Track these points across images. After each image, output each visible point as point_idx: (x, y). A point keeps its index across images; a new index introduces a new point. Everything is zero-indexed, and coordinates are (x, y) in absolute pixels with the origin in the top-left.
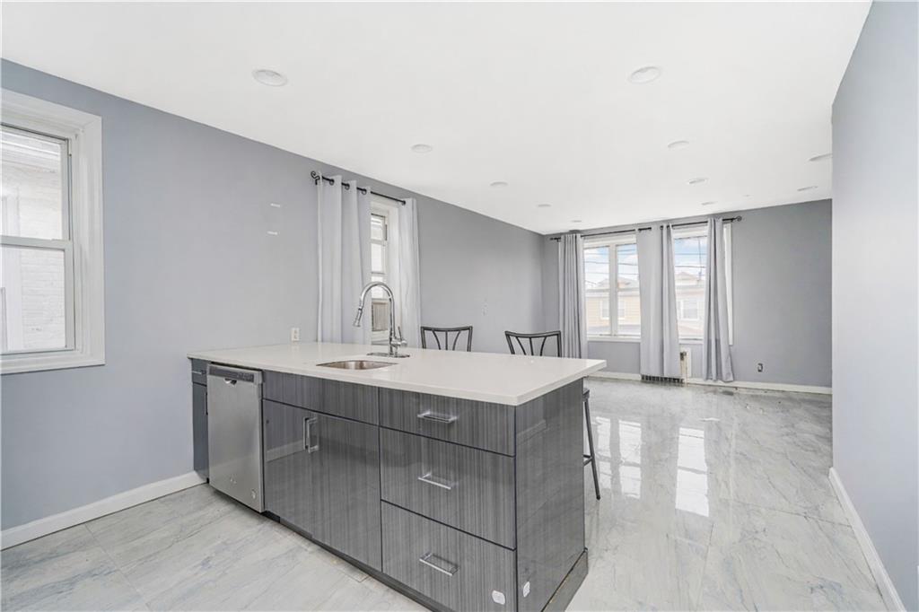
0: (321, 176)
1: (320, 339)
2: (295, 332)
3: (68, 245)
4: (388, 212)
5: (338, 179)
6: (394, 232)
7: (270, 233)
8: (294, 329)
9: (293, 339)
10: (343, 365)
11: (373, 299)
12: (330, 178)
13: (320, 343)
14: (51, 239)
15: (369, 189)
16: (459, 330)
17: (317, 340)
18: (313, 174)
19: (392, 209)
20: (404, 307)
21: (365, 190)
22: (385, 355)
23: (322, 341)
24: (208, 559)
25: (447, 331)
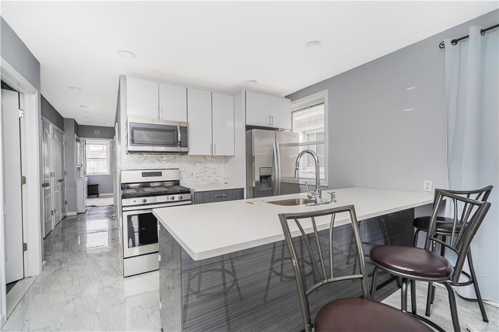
2: (428, 184)
3: (324, 142)
18: (443, 45)
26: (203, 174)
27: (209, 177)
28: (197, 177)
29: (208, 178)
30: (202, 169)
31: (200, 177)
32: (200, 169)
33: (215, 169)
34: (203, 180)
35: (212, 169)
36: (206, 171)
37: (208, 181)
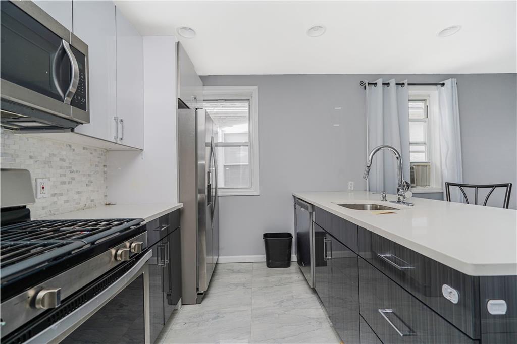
0: (367, 83)
1: (367, 189)
2: (351, 184)
3: (249, 144)
4: (429, 96)
5: (380, 82)
6: (435, 109)
7: (335, 125)
8: (350, 182)
9: (349, 189)
10: (362, 207)
11: (411, 163)
12: (374, 82)
13: (367, 192)
14: (244, 142)
15: (406, 82)
16: (493, 186)
17: (366, 190)
18: (362, 83)
19: (433, 92)
20: (444, 167)
21: (404, 84)
22: (394, 202)
23: (369, 191)
24: (282, 301)
25: (477, 187)
26: (66, 186)
27: (78, 193)
28: (54, 195)
29: (76, 196)
30: (65, 175)
31: (61, 195)
32: (61, 175)
33: (89, 175)
34: (67, 201)
35: (84, 175)
36: (73, 179)
37: (77, 204)
